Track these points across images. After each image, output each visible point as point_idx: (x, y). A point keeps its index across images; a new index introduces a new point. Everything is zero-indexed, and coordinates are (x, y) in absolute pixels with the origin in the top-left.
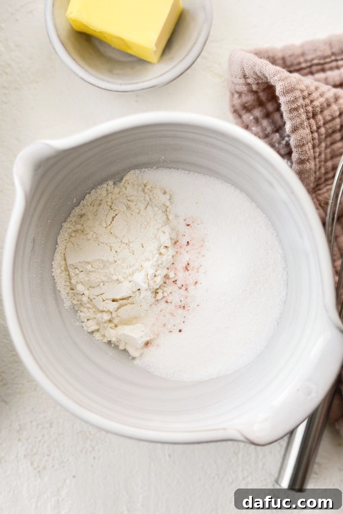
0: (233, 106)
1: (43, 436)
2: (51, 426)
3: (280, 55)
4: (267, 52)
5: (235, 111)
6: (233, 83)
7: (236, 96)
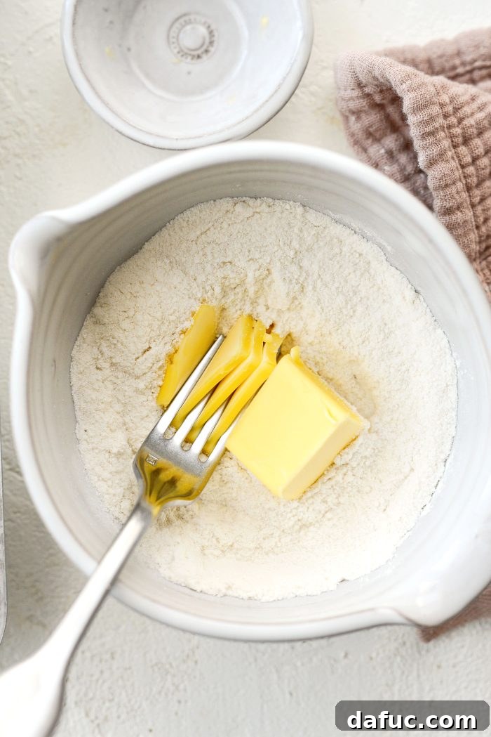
0: (353, 135)
1: (102, 672)
2: (113, 658)
3: (423, 56)
4: (403, 52)
5: (356, 143)
6: (343, 99)
7: (353, 118)
